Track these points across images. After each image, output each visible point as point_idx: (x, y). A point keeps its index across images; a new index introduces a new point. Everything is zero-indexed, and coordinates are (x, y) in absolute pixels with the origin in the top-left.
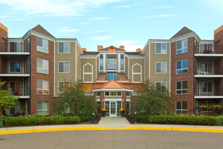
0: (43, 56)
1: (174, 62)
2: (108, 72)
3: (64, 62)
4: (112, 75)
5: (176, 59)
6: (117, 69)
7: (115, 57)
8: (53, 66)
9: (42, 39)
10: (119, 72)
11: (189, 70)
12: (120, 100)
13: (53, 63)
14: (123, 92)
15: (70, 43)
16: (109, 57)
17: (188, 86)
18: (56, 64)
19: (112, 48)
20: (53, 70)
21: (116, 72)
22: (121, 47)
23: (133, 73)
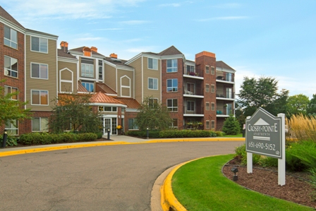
0: (12, 53)
1: (165, 80)
2: (83, 81)
3: (40, 64)
4: (88, 85)
5: (166, 77)
6: (95, 78)
7: (92, 62)
8: (23, 67)
9: (10, 28)
10: (97, 81)
11: (179, 89)
12: (116, 116)
13: (24, 64)
14: (119, 107)
15: (49, 40)
16: (83, 61)
17: (178, 104)
18: (28, 66)
19: (87, 49)
20: (24, 73)
21: (93, 82)
22: (93, 48)
23: (122, 86)
